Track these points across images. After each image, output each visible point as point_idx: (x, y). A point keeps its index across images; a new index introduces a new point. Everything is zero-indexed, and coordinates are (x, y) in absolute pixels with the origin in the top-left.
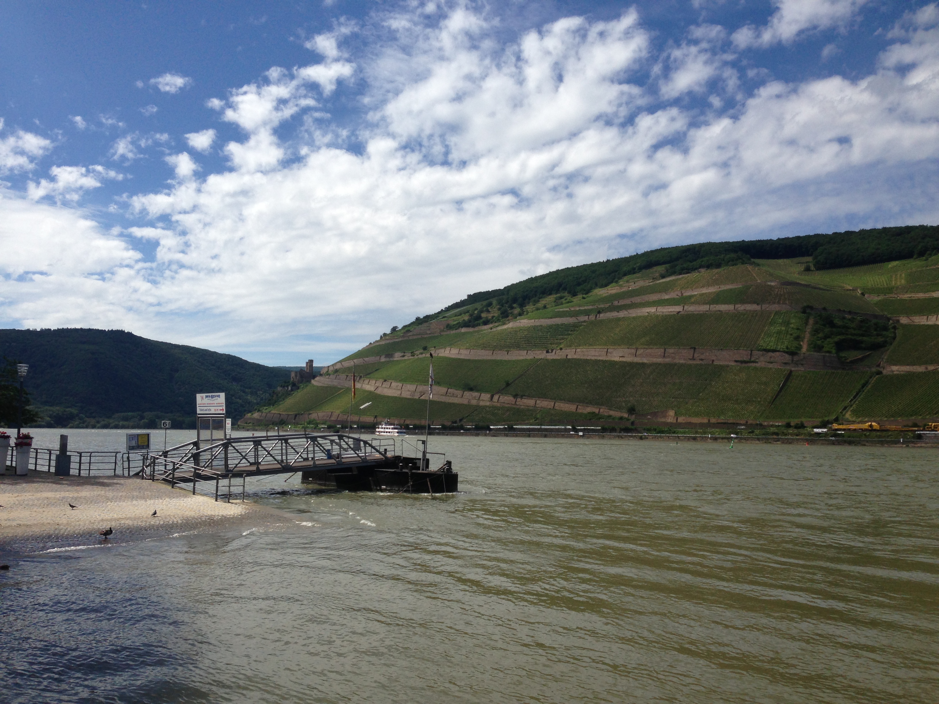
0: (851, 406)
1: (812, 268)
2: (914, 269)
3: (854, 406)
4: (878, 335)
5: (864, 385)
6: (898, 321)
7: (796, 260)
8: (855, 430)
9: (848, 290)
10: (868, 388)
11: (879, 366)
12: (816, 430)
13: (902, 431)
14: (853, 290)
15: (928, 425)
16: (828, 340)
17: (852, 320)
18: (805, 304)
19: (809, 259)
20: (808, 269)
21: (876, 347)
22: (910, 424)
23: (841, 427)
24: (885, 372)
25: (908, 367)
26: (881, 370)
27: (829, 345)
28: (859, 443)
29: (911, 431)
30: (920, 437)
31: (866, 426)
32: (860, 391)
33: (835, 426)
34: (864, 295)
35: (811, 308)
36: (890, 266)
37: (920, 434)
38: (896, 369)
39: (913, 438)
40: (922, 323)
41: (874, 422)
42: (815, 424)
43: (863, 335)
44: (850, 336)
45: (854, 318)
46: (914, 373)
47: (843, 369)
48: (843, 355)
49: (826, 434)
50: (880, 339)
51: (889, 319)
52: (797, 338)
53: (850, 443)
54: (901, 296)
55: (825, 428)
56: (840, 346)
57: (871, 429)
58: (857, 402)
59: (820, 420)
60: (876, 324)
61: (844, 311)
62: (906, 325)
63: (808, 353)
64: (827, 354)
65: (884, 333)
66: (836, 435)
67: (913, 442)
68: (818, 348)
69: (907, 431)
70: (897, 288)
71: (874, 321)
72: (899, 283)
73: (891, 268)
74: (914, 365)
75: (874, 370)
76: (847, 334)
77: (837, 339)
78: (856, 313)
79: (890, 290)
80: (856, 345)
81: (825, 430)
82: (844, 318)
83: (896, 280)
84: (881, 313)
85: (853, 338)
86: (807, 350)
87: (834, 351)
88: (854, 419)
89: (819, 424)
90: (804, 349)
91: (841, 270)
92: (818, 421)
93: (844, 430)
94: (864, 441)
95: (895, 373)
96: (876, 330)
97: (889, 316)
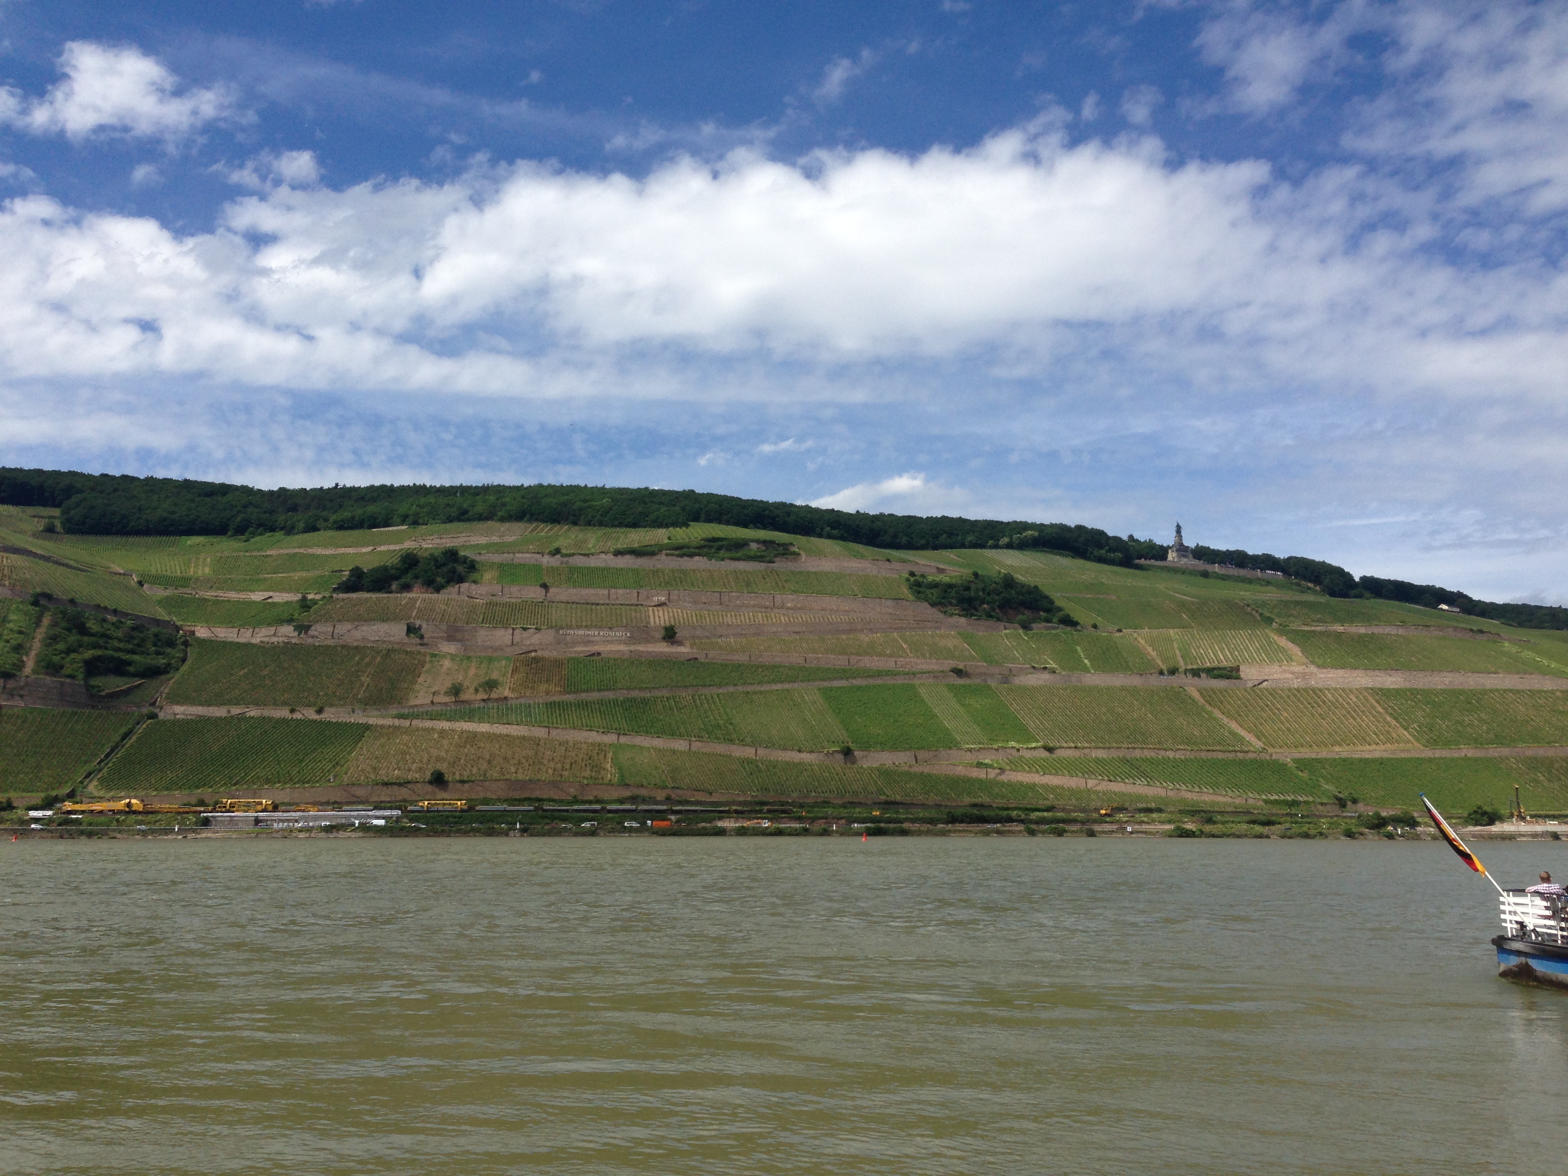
0: (100, 771)
1: (59, 527)
2: (226, 554)
3: (105, 770)
4: (158, 653)
5: (125, 736)
6: (193, 633)
7: (31, 510)
8: (101, 812)
9: (115, 574)
10: (132, 741)
11: (153, 704)
12: (34, 814)
13: (179, 813)
14: (124, 574)
15: (222, 803)
16: (72, 656)
17: (117, 625)
18: (38, 590)
19: (56, 512)
20: (50, 530)
21: (153, 673)
22: (194, 801)
23: (78, 807)
24: (161, 715)
25: (200, 708)
26: (157, 711)
27: (74, 663)
28: (107, 834)
29: (194, 812)
30: (206, 822)
31: (121, 804)
32: (116, 746)
33: (68, 806)
34: (142, 586)
35: (49, 597)
36: (189, 542)
37: (207, 818)
38: (181, 711)
39: (196, 823)
40: (230, 640)
41: (135, 798)
42: (33, 802)
43: (133, 652)
44: (111, 652)
45: (121, 622)
46: (209, 718)
47: (93, 707)
48: (96, 683)
49: (49, 821)
50: (162, 661)
51: (178, 629)
52: (18, 648)
53: (90, 835)
54: (201, 593)
55: (51, 810)
56: (92, 668)
57: (130, 811)
58: (110, 765)
59: (43, 795)
60: (156, 635)
61: (106, 608)
62: (204, 640)
63: (33, 677)
64: (68, 680)
65: (169, 650)
66: (67, 822)
67: (194, 831)
68: (53, 669)
69: (187, 813)
70: (197, 579)
71: (154, 629)
72: (200, 573)
73: (191, 546)
74: (210, 705)
75: (145, 710)
76: (106, 648)
77: (89, 654)
78: (126, 615)
79: (185, 581)
80: (119, 668)
81: (50, 813)
82: (104, 620)
83: (196, 567)
84: (167, 618)
85: (116, 654)
86: (34, 671)
87: (81, 676)
88: (102, 793)
89: (39, 802)
90: (28, 669)
91: (109, 538)
92: (38, 797)
93: (83, 812)
94: (114, 830)
95: (178, 717)
96: (155, 645)
97: (179, 623)
